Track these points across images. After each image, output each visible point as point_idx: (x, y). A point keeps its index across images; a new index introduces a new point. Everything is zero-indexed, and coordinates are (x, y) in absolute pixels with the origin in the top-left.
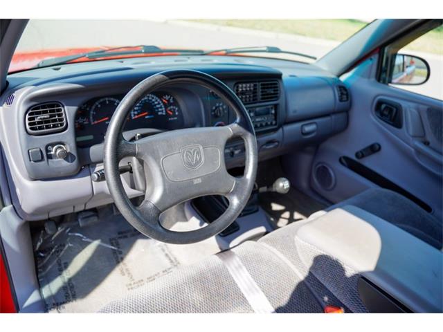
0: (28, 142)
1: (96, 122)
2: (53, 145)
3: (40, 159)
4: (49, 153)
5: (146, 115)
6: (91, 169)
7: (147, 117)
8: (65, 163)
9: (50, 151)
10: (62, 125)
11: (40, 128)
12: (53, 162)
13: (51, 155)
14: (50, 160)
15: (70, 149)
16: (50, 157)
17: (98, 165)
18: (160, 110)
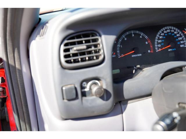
0: (62, 77)
1: (123, 56)
2: (87, 81)
3: (74, 97)
4: (83, 90)
5: (170, 48)
6: (123, 107)
7: (169, 50)
8: (100, 102)
9: (84, 88)
10: (97, 57)
11: (76, 61)
12: (87, 100)
13: (85, 92)
14: (84, 98)
15: (107, 85)
16: (84, 94)
17: (129, 102)
18: (182, 42)
